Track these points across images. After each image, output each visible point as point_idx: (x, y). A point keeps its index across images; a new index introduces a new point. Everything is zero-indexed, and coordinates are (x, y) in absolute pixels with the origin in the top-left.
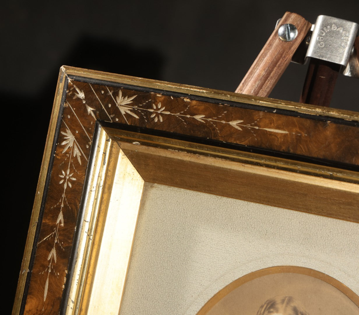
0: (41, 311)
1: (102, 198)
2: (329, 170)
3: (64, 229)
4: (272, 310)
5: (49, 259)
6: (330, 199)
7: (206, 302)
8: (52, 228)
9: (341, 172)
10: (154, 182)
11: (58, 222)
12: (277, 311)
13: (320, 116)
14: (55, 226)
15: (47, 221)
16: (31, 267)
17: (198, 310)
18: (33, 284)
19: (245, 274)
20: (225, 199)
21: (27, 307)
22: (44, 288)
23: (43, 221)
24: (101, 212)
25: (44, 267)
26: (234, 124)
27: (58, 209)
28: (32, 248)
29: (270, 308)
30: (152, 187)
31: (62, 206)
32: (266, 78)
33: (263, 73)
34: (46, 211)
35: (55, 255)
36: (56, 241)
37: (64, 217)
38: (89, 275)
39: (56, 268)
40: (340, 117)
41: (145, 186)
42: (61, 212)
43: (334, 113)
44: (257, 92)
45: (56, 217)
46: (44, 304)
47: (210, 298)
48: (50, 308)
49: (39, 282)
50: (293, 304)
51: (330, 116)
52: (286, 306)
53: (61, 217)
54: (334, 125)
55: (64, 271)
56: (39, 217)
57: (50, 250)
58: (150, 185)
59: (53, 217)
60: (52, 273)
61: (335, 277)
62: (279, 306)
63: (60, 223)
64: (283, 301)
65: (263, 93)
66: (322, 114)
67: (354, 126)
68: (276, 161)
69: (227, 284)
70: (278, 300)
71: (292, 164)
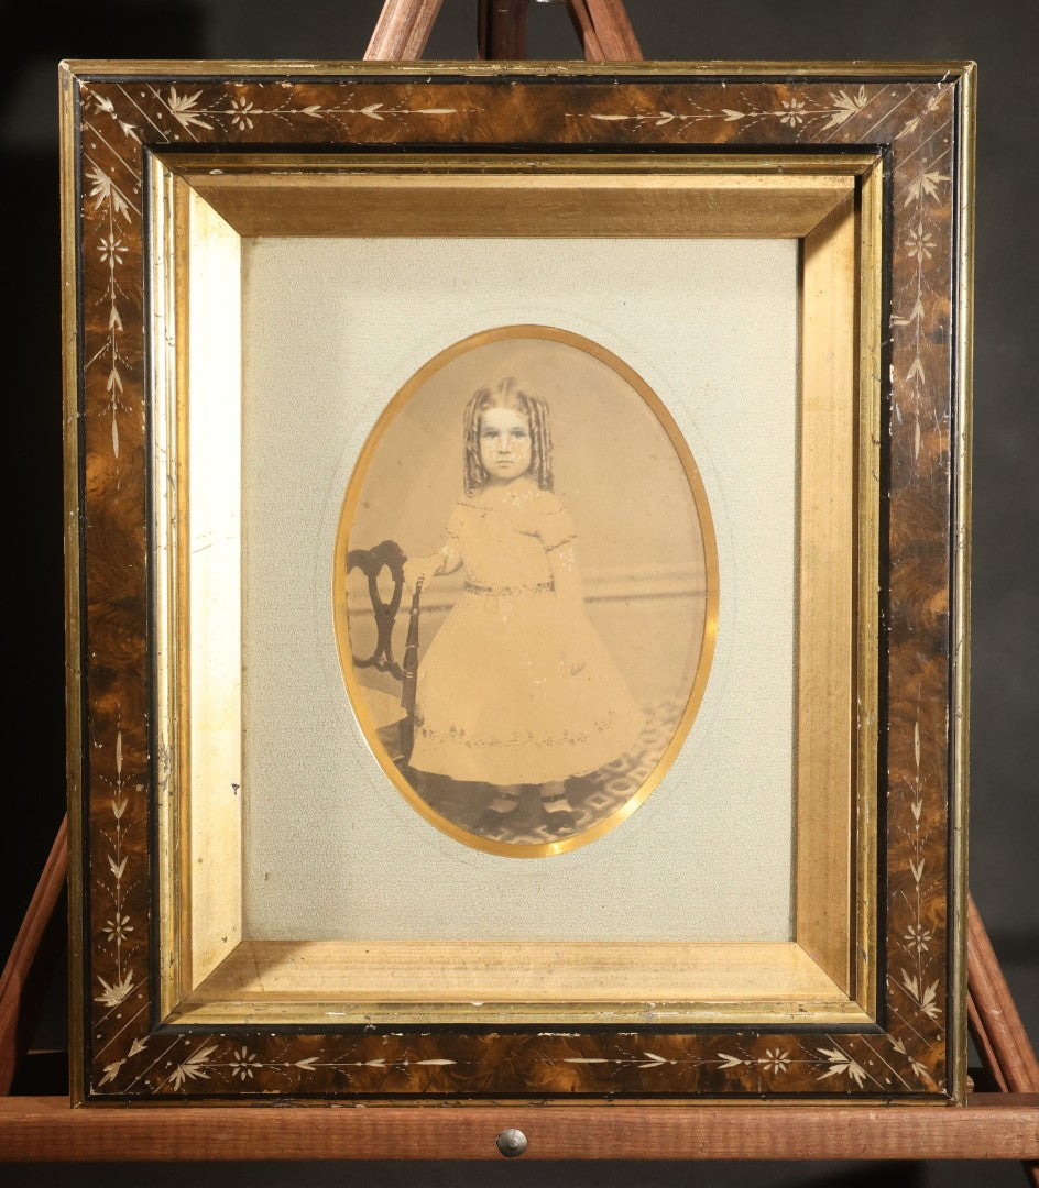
0: (114, 474)
1: (176, 274)
2: (528, 160)
3: (125, 336)
4: (485, 405)
5: (109, 389)
6: (540, 206)
7: (380, 413)
8: (104, 338)
9: (547, 160)
10: (256, 236)
11: (112, 324)
12: (494, 404)
13: (500, 75)
14: (110, 333)
15: (93, 328)
16: (81, 408)
17: (369, 430)
18: (91, 435)
19: (433, 355)
20: (379, 242)
21: (90, 474)
22: (111, 438)
23: (87, 329)
24: (179, 299)
25: (105, 403)
26: (369, 111)
27: (108, 304)
28: (76, 377)
29: (482, 403)
30: (254, 244)
31: (113, 297)
32: (410, 28)
33: (404, 19)
34: (88, 311)
35: (118, 380)
36: (115, 357)
37: (121, 315)
38: (180, 406)
39: (124, 401)
40: (529, 73)
41: (243, 244)
42: (114, 308)
43: (520, 68)
44: (399, 55)
45: (106, 317)
46: (116, 462)
47: (384, 405)
48: (127, 467)
49: (101, 429)
50: (516, 389)
51: (514, 73)
52: (507, 394)
53: (115, 316)
54: (523, 87)
55: (139, 403)
56: (78, 323)
57: (107, 374)
58: (249, 241)
59: (100, 319)
60: (120, 410)
61: (570, 330)
62: (496, 396)
63: (116, 325)
64: (501, 387)
65: (411, 53)
66: (502, 72)
67: (552, 83)
68: (446, 160)
69: (408, 377)
70: (493, 387)
71: (471, 160)
